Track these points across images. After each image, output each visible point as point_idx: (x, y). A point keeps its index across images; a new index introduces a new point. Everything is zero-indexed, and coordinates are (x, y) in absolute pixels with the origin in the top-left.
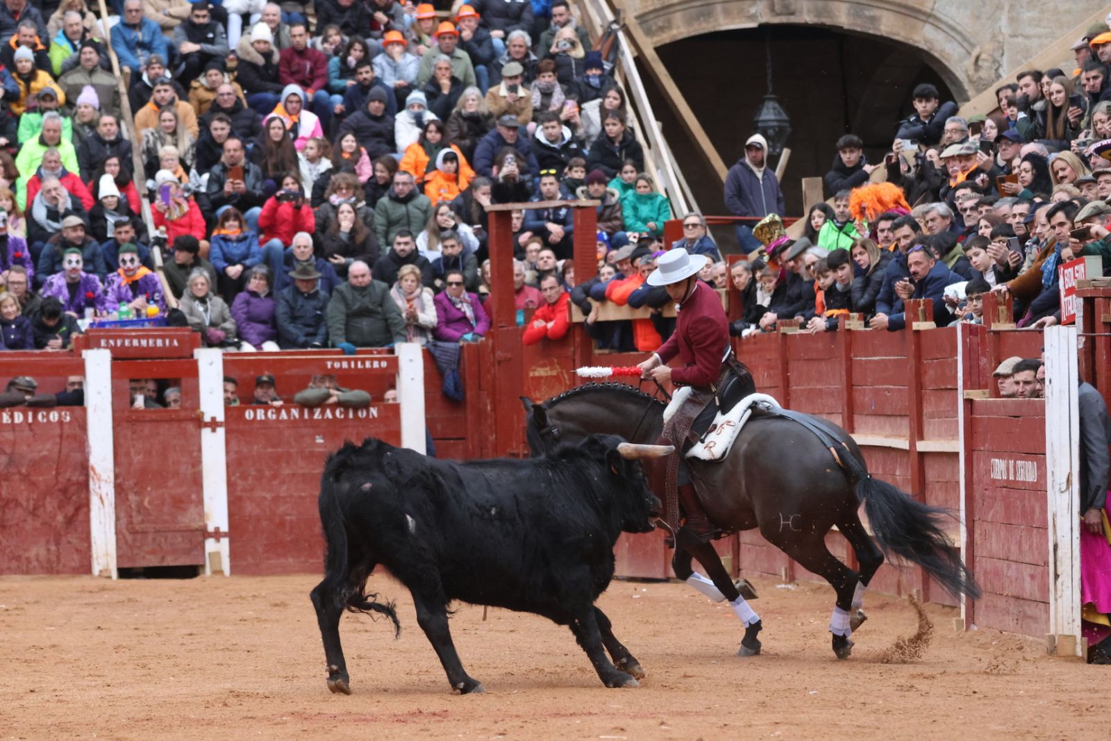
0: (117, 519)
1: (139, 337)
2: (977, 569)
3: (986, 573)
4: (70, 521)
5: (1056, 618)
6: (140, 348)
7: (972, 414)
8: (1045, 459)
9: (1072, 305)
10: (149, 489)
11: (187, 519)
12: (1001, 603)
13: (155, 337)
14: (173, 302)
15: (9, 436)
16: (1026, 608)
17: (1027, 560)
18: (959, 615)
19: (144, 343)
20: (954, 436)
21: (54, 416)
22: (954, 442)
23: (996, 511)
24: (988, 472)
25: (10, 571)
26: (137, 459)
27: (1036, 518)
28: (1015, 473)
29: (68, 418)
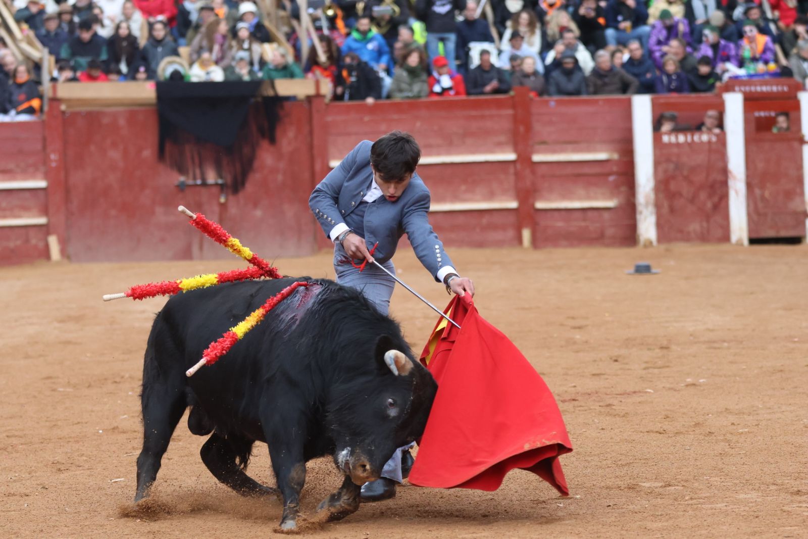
0: (748, 206)
1: (761, 85)
4: (716, 207)
6: (762, 93)
10: (768, 185)
11: (794, 205)
13: (771, 85)
14: (783, 61)
15: (675, 150)
19: (765, 89)
21: (705, 138)
25: (676, 239)
26: (760, 165)
29: (714, 139)
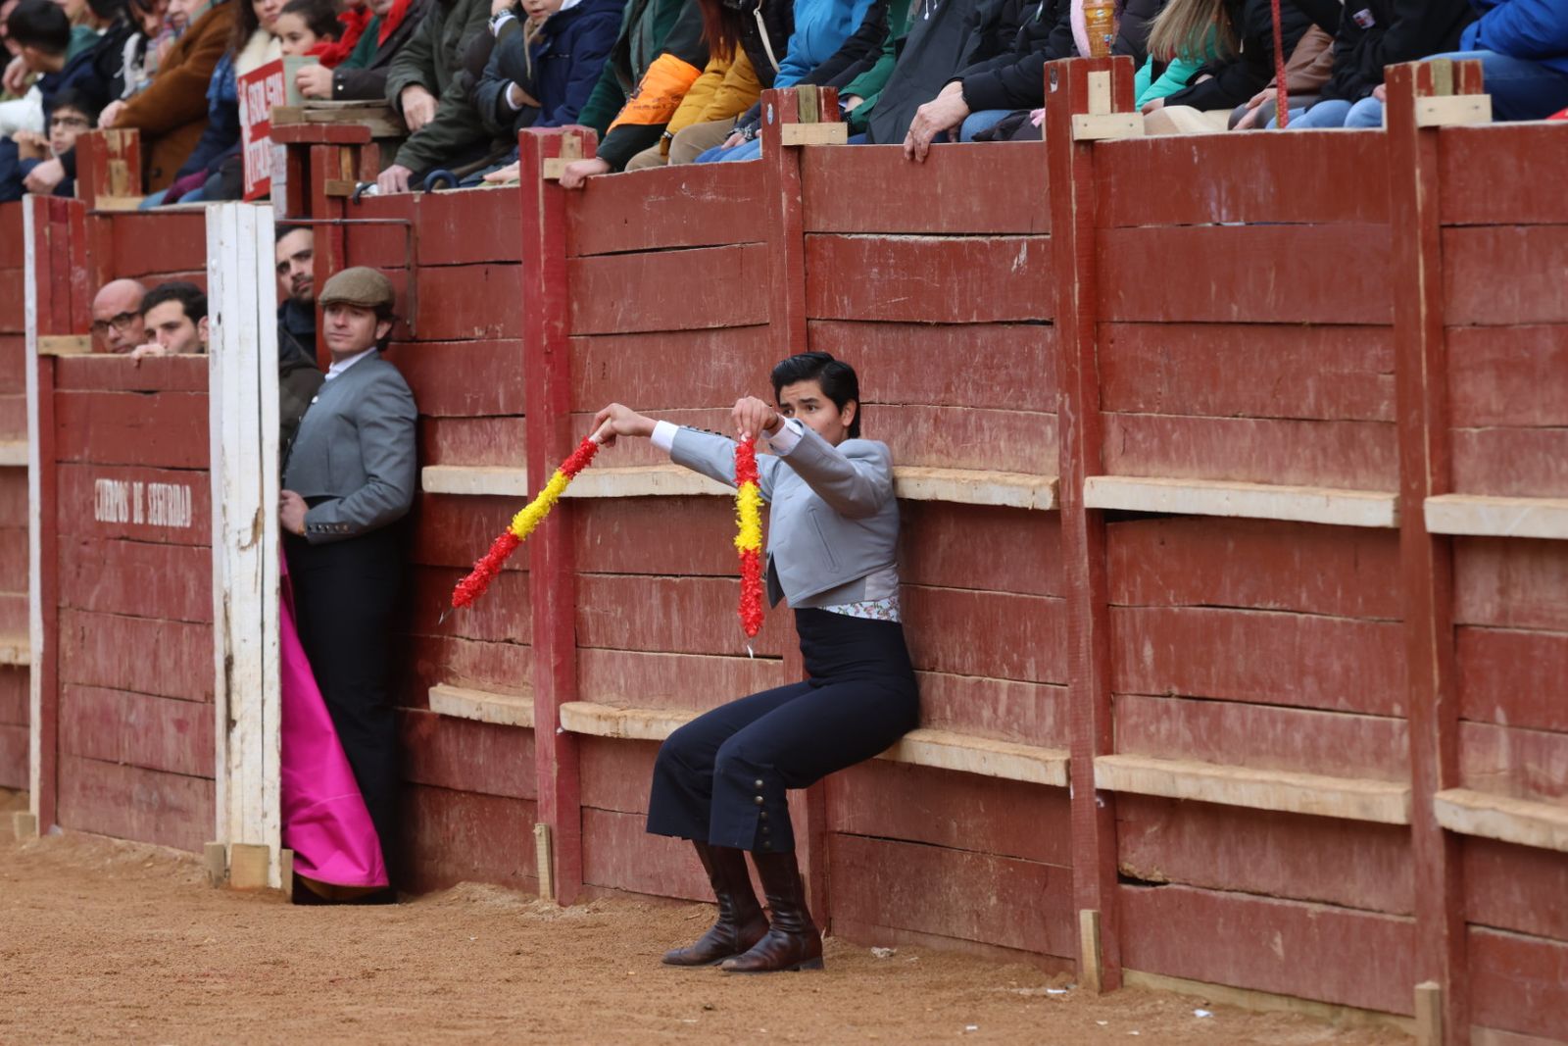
2: (66, 710)
3: (83, 717)
5: (228, 812)
7: (56, 385)
8: (208, 479)
9: (264, 159)
12: (116, 780)
16: (167, 790)
17: (171, 691)
18: (26, 805)
20: (19, 430)
22: (16, 444)
23: (106, 588)
24: (89, 506)
27: (188, 603)
28: (146, 509)
